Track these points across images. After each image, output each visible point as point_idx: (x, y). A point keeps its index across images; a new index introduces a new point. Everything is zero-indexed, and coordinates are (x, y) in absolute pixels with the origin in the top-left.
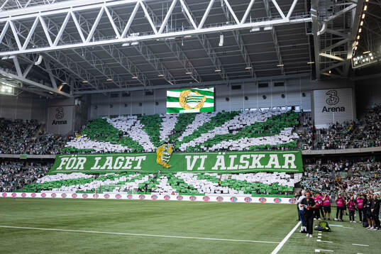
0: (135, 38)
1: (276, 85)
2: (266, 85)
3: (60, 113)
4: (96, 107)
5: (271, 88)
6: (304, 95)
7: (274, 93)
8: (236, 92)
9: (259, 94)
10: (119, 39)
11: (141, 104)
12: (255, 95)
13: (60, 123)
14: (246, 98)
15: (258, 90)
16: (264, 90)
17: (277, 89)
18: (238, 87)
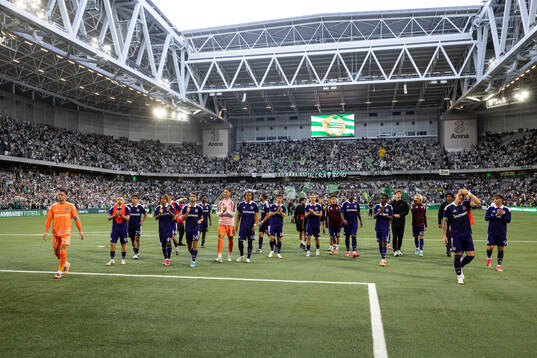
0: (334, 84)
1: (408, 113)
2: (399, 114)
3: (215, 135)
4: (242, 130)
5: (403, 116)
6: (431, 123)
7: (406, 121)
8: (373, 118)
9: (393, 121)
10: (321, 83)
11: (286, 128)
12: (389, 122)
13: (217, 144)
14: (382, 124)
15: (392, 118)
16: (397, 118)
17: (409, 117)
18: (375, 115)
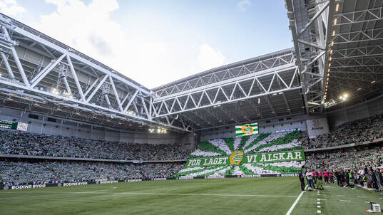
0: (219, 103)
1: (287, 119)
2: (282, 120)
3: (188, 140)
4: (204, 136)
5: (285, 121)
6: (302, 123)
7: (287, 123)
8: (268, 124)
9: (279, 124)
10: (212, 104)
11: (224, 133)
12: (277, 125)
13: (188, 144)
14: (273, 127)
15: (279, 122)
16: (282, 122)
17: (288, 121)
18: (269, 122)
